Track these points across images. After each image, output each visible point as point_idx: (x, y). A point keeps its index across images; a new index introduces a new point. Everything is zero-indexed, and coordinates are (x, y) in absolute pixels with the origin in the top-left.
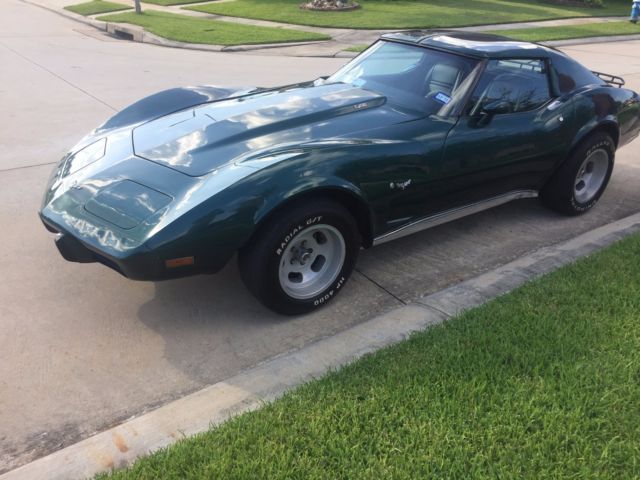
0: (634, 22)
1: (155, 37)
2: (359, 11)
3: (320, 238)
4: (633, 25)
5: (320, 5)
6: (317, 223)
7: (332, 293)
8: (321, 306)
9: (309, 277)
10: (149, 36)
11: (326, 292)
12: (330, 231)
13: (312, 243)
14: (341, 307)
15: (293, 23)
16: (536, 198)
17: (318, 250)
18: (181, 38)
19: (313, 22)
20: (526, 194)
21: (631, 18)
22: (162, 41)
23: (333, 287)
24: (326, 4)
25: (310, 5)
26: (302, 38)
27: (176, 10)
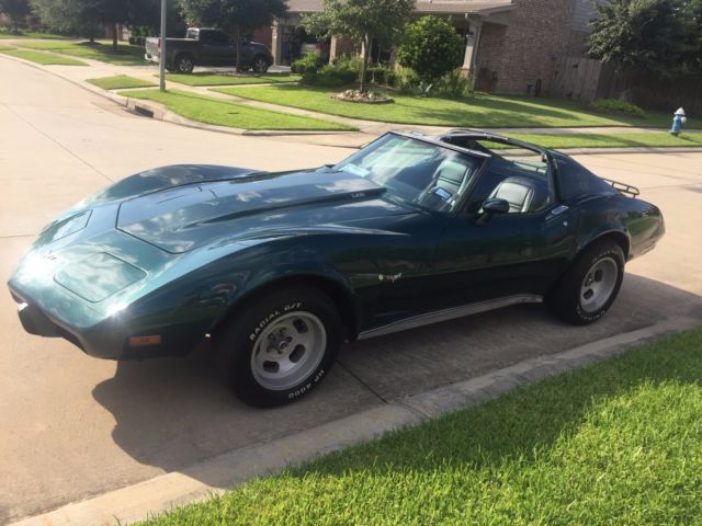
0: (675, 134)
1: (176, 116)
2: (391, 105)
3: (300, 326)
4: (673, 138)
5: (352, 97)
6: (295, 309)
7: (312, 387)
8: (296, 400)
10: (169, 115)
11: (304, 384)
12: (312, 321)
13: (292, 331)
14: (318, 403)
15: (321, 112)
16: (540, 303)
17: (298, 339)
18: (203, 119)
19: (342, 112)
20: (528, 299)
21: (673, 130)
22: (183, 120)
23: (310, 379)
24: (358, 96)
25: (341, 95)
26: (328, 126)
27: (202, 91)
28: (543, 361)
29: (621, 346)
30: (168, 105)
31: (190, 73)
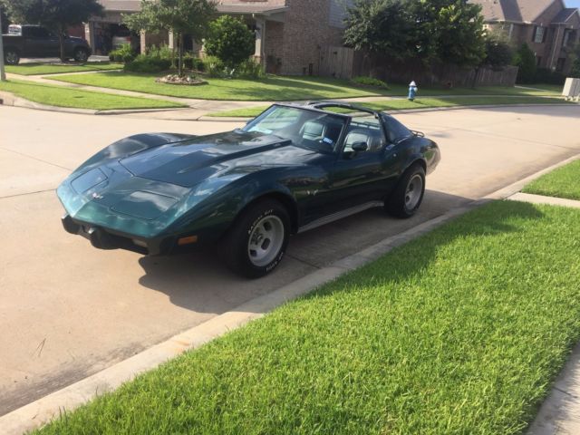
0: (411, 100)
1: (27, 102)
3: (267, 226)
4: (411, 103)
5: (173, 80)
6: (270, 214)
7: (277, 263)
8: (270, 271)
9: (261, 252)
10: (20, 101)
11: (273, 262)
12: (275, 220)
15: (152, 94)
16: (383, 206)
17: (266, 235)
18: (54, 103)
19: (170, 93)
21: (409, 97)
22: (36, 105)
23: (276, 259)
24: (178, 80)
25: (164, 79)
26: (165, 105)
27: (38, 79)
28: (395, 237)
29: (434, 225)
30: (16, 93)
31: (16, 64)
